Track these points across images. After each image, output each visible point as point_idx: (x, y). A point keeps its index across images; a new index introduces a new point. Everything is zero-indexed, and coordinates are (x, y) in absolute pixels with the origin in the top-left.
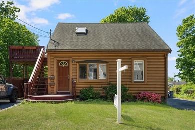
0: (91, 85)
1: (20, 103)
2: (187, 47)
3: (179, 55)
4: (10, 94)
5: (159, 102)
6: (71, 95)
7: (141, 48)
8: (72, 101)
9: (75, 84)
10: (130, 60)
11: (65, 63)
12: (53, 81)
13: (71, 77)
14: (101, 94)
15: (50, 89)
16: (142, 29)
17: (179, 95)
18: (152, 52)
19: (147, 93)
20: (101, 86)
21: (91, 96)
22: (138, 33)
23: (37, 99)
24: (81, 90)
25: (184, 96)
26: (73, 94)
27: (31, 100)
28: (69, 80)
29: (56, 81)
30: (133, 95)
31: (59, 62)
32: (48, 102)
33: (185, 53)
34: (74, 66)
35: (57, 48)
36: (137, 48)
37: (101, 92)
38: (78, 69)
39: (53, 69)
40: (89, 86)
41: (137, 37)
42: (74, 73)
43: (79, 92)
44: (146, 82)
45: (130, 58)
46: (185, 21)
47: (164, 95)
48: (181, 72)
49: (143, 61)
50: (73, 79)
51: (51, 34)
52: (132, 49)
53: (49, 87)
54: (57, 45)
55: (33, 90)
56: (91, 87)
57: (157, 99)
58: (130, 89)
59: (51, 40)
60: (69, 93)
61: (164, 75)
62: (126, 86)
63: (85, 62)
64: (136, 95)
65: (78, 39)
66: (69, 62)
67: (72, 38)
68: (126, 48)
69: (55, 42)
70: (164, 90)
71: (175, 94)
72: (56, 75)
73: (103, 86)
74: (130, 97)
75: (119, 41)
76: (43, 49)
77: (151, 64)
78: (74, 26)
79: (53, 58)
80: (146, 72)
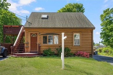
0: (49, 47)
1: (8, 57)
2: (106, 26)
3: (102, 31)
4: (2, 52)
5: (88, 57)
6: (38, 53)
7: (78, 27)
8: (38, 56)
9: (40, 47)
10: (72, 33)
11: (35, 35)
12: (27, 45)
13: (38, 43)
14: (55, 53)
15: (26, 49)
16: (79, 16)
17: (101, 53)
18: (84, 28)
19: (81, 52)
20: (55, 48)
21: (49, 54)
22: (77, 18)
23: (18, 55)
24: (43, 50)
25: (103, 54)
26: (39, 52)
27: (14, 56)
28: (37, 44)
29: (29, 45)
30: (73, 53)
31: (31, 34)
32: (24, 57)
33: (105, 29)
34: (40, 37)
35: (30, 26)
36: (75, 27)
37: (55, 51)
38: (42, 38)
39: (27, 38)
40: (48, 48)
41: (76, 20)
42: (40, 40)
43: (43, 51)
44: (81, 46)
45: (72, 32)
46: (105, 12)
47: (91, 53)
48: (103, 40)
49: (79, 34)
50: (39, 44)
51: (27, 18)
52: (73, 27)
53: (25, 48)
54: (30, 25)
55: (16, 50)
56: (49, 49)
57: (87, 56)
58: (71, 50)
59: (27, 21)
60: (37, 52)
61: (91, 42)
62: (69, 48)
63: (46, 34)
64: (75, 53)
65: (42, 21)
66: (37, 34)
67: (39, 21)
68: (69, 26)
69: (29, 23)
70: (91, 50)
71: (99, 53)
72: (29, 41)
73: (56, 48)
74: (71, 54)
75: (66, 22)
76: (22, 27)
77: (84, 35)
78: (41, 14)
79: (28, 32)
80: (81, 40)
